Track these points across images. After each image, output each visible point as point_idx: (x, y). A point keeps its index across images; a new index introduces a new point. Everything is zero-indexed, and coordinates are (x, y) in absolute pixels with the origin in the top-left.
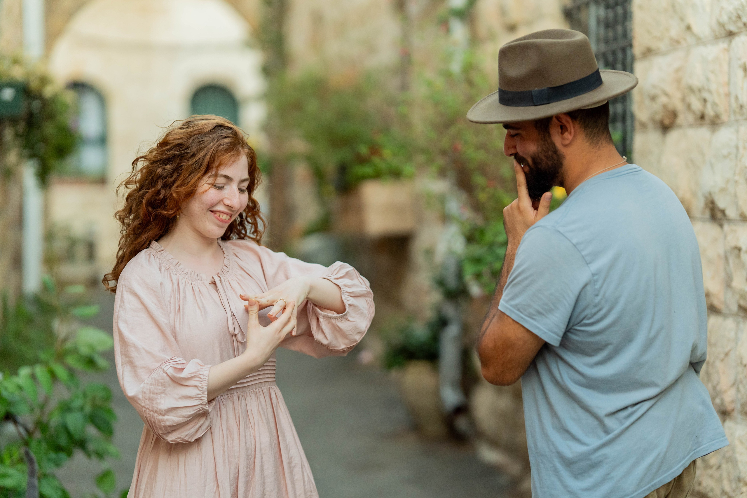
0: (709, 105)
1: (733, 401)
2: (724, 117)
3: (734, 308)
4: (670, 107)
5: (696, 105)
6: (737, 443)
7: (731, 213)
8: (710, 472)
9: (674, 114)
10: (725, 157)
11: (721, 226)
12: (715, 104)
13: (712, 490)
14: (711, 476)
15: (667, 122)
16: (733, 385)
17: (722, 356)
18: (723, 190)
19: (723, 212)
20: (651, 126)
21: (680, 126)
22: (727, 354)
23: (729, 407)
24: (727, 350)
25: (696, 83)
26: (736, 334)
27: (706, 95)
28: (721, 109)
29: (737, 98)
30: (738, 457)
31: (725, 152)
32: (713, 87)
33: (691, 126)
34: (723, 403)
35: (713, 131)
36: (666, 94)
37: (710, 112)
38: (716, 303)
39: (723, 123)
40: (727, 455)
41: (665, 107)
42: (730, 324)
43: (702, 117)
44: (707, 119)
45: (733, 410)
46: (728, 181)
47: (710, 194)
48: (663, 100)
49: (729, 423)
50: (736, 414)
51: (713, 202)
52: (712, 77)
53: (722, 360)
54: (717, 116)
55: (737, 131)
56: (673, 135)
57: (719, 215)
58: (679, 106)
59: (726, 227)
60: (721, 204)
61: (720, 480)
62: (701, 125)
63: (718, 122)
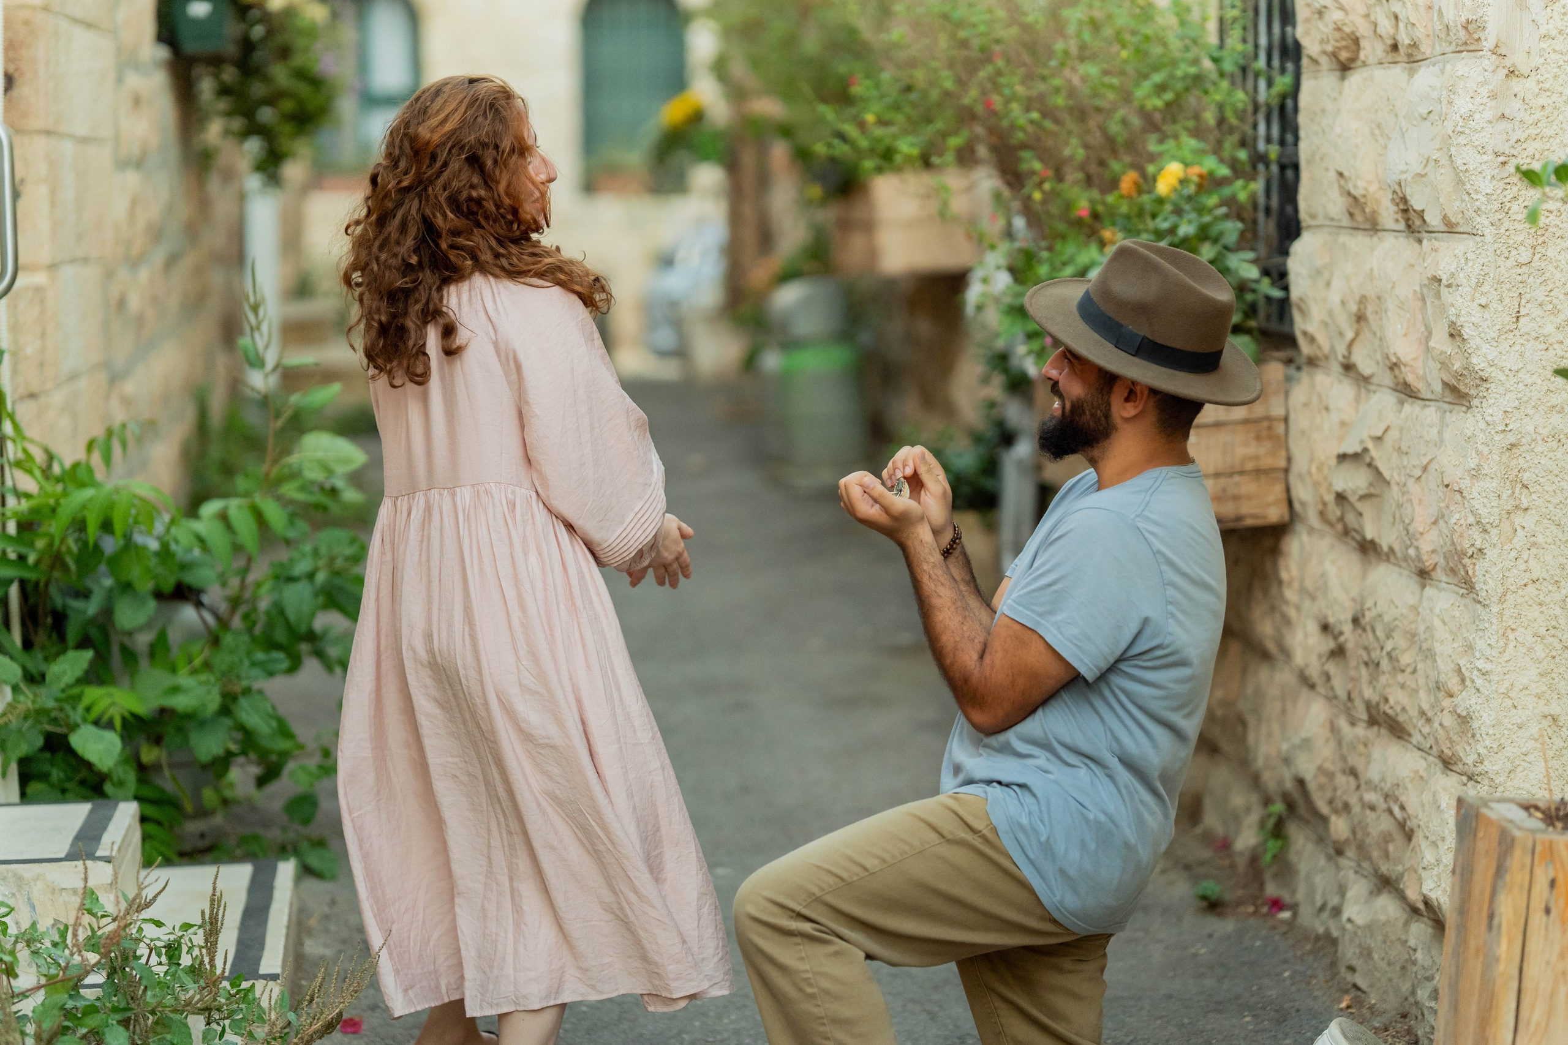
0: (1402, 27)
1: (1434, 552)
2: (1425, 48)
3: (1438, 387)
4: (1348, 29)
5: (1385, 26)
6: (1437, 622)
7: (1433, 219)
8: (1400, 678)
9: (1356, 41)
10: (1424, 118)
11: (1420, 241)
12: (1410, 24)
14: (1403, 686)
15: (1344, 55)
17: (1417, 473)
18: (1420, 177)
19: (1421, 214)
20: (1324, 60)
21: (1364, 64)
22: (1425, 469)
23: (1428, 564)
24: (1425, 461)
26: (1440, 433)
27: (1397, 7)
28: (1420, 33)
29: (1440, 11)
30: (1438, 648)
31: (1423, 110)
33: (1380, 63)
34: (1419, 558)
35: (1412, 73)
36: (1341, 8)
37: (1404, 40)
38: (1410, 379)
39: (1424, 59)
40: (1425, 646)
41: (1339, 29)
42: (1431, 413)
43: (1395, 47)
44: (1402, 50)
45: (1434, 567)
46: (1427, 161)
47: (1399, 184)
48: (1337, 15)
49: (1429, 591)
50: (1439, 574)
51: (1404, 200)
54: (1414, 45)
55: (1442, 72)
56: (1355, 78)
57: (1417, 222)
58: (1363, 29)
59: (1426, 244)
60: (1417, 203)
61: (1415, 691)
62: (1395, 62)
63: (1418, 57)
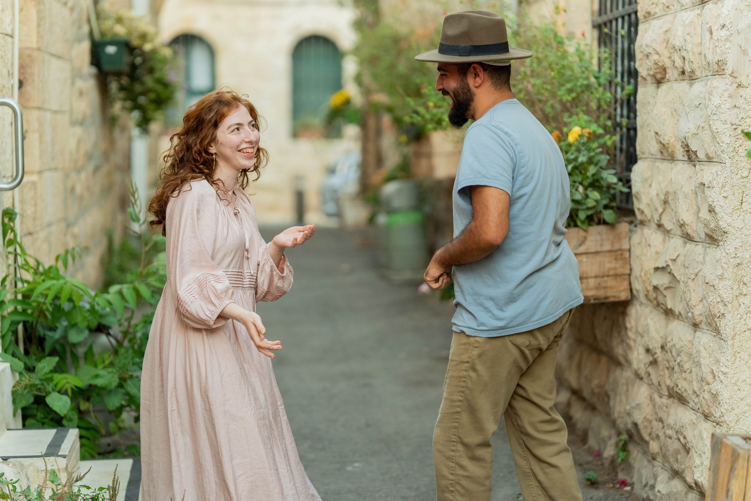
0: (687, 63)
1: (701, 315)
2: (698, 73)
3: (703, 236)
4: (661, 64)
5: (679, 63)
6: (702, 349)
7: (701, 155)
8: (684, 375)
9: (664, 70)
10: (697, 107)
11: (695, 166)
12: (691, 62)
14: (685, 379)
15: (659, 76)
16: (701, 301)
17: (693, 277)
18: (695, 135)
19: (695, 153)
20: (649, 78)
21: (668, 81)
22: (696, 275)
23: (698, 319)
24: (697, 271)
25: (678, 42)
26: (704, 258)
27: (684, 54)
28: (695, 66)
29: (705, 56)
30: (702, 361)
31: (696, 103)
32: (689, 47)
33: (676, 80)
34: (693, 317)
35: (691, 85)
36: (658, 53)
37: (688, 69)
38: (690, 231)
39: (697, 78)
40: (696, 360)
41: (656, 64)
42: (699, 248)
43: (683, 73)
44: (686, 74)
45: (701, 322)
46: (698, 127)
47: (685, 138)
48: (655, 57)
49: (698, 334)
50: (703, 326)
51: (687, 146)
52: (688, 38)
53: (693, 280)
54: (693, 72)
55: (706, 85)
56: (664, 87)
57: (693, 156)
58: (668, 64)
59: (698, 167)
60: (693, 148)
61: (691, 381)
62: (683, 80)
63: (694, 77)
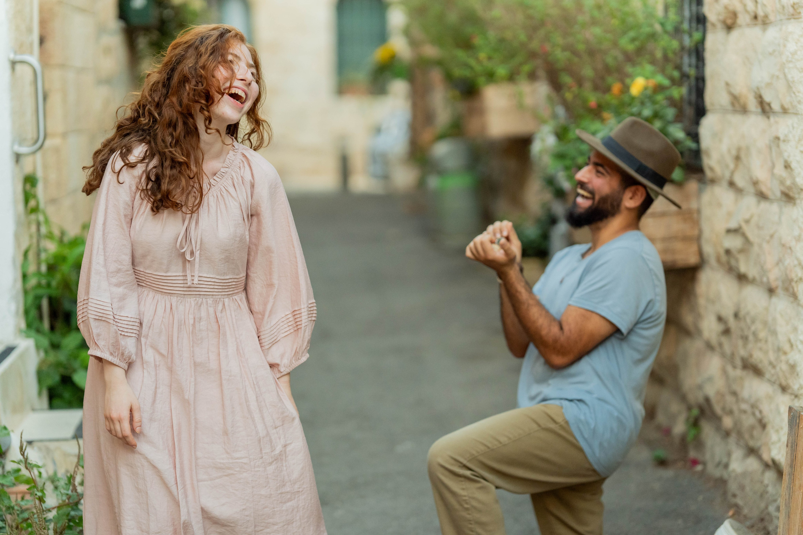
0: (759, 6)
1: (777, 279)
2: (772, 18)
3: (778, 194)
4: (731, 8)
5: (751, 6)
6: (778, 316)
7: (776, 106)
8: (759, 345)
9: (735, 15)
10: (771, 54)
11: (769, 118)
12: (764, 5)
13: (761, 361)
14: (761, 349)
15: (729, 22)
16: (777, 264)
17: (768, 238)
18: (769, 85)
19: (769, 105)
20: (719, 25)
21: (740, 26)
22: (772, 236)
23: (773, 285)
24: (772, 232)
26: (780, 218)
28: (769, 10)
30: (779, 329)
31: (770, 50)
33: (748, 25)
34: (768, 282)
35: (764, 30)
37: (761, 13)
38: (764, 189)
39: (771, 23)
40: (772, 328)
41: (726, 8)
42: (774, 208)
43: (756, 17)
44: (759, 19)
45: (777, 287)
46: (773, 76)
47: (758, 88)
48: (725, 1)
49: (774, 300)
50: (780, 291)
51: (760, 97)
53: (768, 242)
54: (766, 16)
55: (781, 29)
56: (735, 33)
57: (767, 108)
58: (739, 7)
59: (772, 119)
60: (767, 98)
61: (766, 353)
62: (756, 25)
63: (768, 22)
